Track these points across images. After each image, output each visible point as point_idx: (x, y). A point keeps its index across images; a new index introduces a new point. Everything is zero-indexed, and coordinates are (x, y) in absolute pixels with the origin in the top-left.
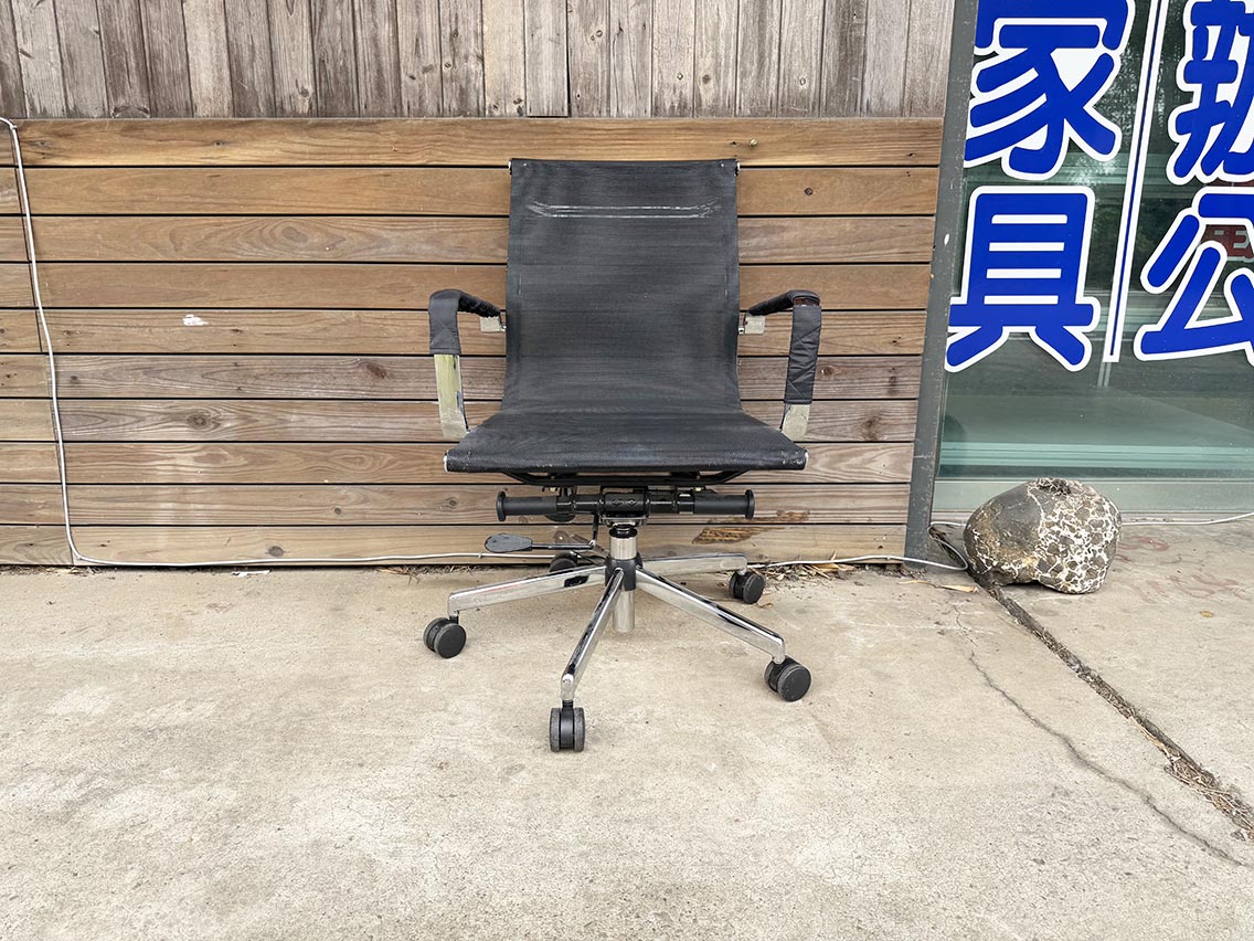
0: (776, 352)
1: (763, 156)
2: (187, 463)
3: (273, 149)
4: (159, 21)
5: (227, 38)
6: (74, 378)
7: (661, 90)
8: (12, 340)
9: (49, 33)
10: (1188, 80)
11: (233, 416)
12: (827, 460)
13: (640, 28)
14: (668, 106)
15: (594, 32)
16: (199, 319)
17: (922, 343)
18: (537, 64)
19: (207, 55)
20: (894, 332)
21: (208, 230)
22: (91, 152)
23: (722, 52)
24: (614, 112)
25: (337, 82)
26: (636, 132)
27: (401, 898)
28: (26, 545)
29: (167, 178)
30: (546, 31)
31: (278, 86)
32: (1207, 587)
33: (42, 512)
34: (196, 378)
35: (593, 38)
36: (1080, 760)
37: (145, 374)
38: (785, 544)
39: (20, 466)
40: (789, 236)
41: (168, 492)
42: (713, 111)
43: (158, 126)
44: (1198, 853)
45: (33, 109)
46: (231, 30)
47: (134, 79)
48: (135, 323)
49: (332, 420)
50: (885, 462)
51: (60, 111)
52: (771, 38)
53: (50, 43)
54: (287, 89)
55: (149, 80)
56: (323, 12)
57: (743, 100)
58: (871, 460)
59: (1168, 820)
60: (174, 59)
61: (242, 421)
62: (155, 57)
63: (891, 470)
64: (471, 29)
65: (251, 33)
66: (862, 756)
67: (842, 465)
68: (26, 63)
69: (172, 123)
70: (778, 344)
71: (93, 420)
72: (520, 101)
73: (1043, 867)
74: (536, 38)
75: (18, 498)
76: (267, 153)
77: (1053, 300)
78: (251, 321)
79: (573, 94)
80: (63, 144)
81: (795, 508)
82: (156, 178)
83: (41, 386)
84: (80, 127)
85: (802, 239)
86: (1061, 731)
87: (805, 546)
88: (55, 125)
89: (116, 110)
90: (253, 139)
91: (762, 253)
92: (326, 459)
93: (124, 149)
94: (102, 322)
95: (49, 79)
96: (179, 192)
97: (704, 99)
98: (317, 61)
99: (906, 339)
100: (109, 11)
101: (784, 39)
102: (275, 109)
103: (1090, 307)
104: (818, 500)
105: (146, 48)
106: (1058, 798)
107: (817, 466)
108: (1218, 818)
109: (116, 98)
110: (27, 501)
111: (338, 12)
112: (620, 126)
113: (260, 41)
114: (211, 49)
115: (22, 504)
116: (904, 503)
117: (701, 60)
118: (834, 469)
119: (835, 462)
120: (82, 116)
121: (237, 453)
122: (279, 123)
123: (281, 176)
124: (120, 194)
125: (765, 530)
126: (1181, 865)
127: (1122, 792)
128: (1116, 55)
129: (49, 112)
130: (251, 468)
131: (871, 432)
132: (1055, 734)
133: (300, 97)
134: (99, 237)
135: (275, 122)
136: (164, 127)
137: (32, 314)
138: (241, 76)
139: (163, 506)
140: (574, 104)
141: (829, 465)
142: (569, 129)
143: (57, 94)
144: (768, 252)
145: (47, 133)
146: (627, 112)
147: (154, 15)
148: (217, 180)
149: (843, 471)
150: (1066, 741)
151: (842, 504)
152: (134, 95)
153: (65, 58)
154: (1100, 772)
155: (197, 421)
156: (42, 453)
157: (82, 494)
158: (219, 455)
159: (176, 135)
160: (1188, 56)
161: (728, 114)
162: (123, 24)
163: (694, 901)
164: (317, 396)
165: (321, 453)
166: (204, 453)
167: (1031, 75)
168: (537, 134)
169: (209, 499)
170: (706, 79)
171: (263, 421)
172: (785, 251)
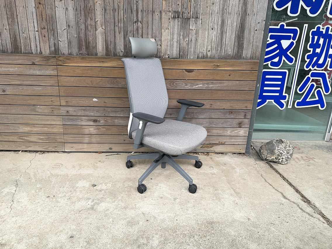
0: (221, 108)
1: (220, 68)
2: (92, 130)
3: (115, 64)
4: (90, 35)
5: (105, 39)
6: (68, 111)
7: (199, 53)
8: (54, 103)
9: (66, 37)
10: (310, 47)
11: (103, 120)
12: (230, 131)
13: (196, 40)
14: (200, 56)
15: (185, 40)
16: (96, 99)
17: (252, 107)
18: (173, 47)
19: (101, 43)
20: (246, 105)
21: (99, 80)
22: (74, 63)
23: (213, 46)
24: (189, 57)
25: (129, 50)
26: (193, 62)
27: (163, 224)
28: (55, 147)
29: (91, 69)
30: (175, 40)
31: (116, 50)
32: (308, 159)
33: (59, 140)
34: (95, 112)
35: (185, 42)
36: (285, 197)
37: (84, 111)
38: (220, 149)
39: (55, 130)
40: (225, 84)
41: (88, 136)
42: (210, 58)
43: (89, 58)
44: (307, 216)
45: (61, 53)
46: (106, 37)
47: (84, 47)
48: (82, 100)
49: (124, 121)
50: (243, 132)
51: (67, 54)
52: (224, 43)
53: (66, 39)
54: (118, 50)
55: (87, 47)
56: (127, 34)
57: (216, 55)
58: (240, 131)
59: (301, 209)
60: (93, 44)
61: (105, 121)
62: (89, 43)
63: (244, 133)
64: (159, 39)
65: (110, 38)
66: (243, 196)
67: (233, 132)
68: (60, 43)
69: (93, 57)
70: (221, 107)
71: (71, 120)
72: (169, 55)
73: (279, 218)
74: (173, 41)
75: (54, 137)
76: (113, 64)
77: (278, 94)
78: (108, 100)
79: (180, 54)
80: (68, 61)
81: (223, 141)
82: (88, 69)
83: (60, 113)
84: (72, 58)
85: (228, 85)
86: (281, 191)
87: (224, 149)
88: (66, 57)
89: (80, 54)
90: (110, 61)
91: (219, 88)
92: (123, 129)
93: (81, 62)
94: (75, 99)
95: (65, 47)
96: (93, 72)
97: (208, 56)
98: (125, 45)
99: (249, 106)
100: (79, 32)
101: (226, 43)
102: (115, 55)
103: (286, 96)
104: (228, 140)
105: (87, 41)
106: (281, 205)
107: (228, 132)
108: (311, 209)
109: (80, 51)
110: (55, 137)
111: (130, 34)
112: (190, 61)
113: (112, 40)
114: (102, 41)
115: (55, 138)
116: (246, 140)
117: (208, 47)
118: (231, 133)
119: (232, 132)
120: (72, 55)
121: (103, 128)
122: (116, 58)
123: (116, 70)
124: (80, 72)
125: (216, 146)
126: (304, 218)
127: (293, 204)
128: (295, 42)
129: (65, 54)
130: (106, 131)
131: (240, 125)
132: (280, 192)
133: (121, 52)
134: (75, 81)
135: (115, 58)
136: (91, 58)
137: (59, 97)
138: (108, 47)
139: (86, 139)
140: (180, 56)
141: (230, 132)
142: (179, 61)
143: (67, 50)
144: (220, 88)
145: (64, 58)
146: (192, 58)
147: (89, 34)
148: (102, 70)
149: (233, 134)
150: (282, 194)
151: (233, 140)
152: (84, 51)
153: (69, 42)
154: (289, 200)
155: (95, 121)
156: (59, 127)
157: (68, 136)
158: (100, 129)
159: (93, 60)
160: (310, 42)
161: (213, 59)
162: (82, 35)
163: (217, 224)
164: (121, 116)
165: (121, 128)
166: (96, 128)
167: (276, 45)
168: (172, 62)
169: (97, 138)
170: (209, 51)
171: (109, 121)
172: (224, 87)
